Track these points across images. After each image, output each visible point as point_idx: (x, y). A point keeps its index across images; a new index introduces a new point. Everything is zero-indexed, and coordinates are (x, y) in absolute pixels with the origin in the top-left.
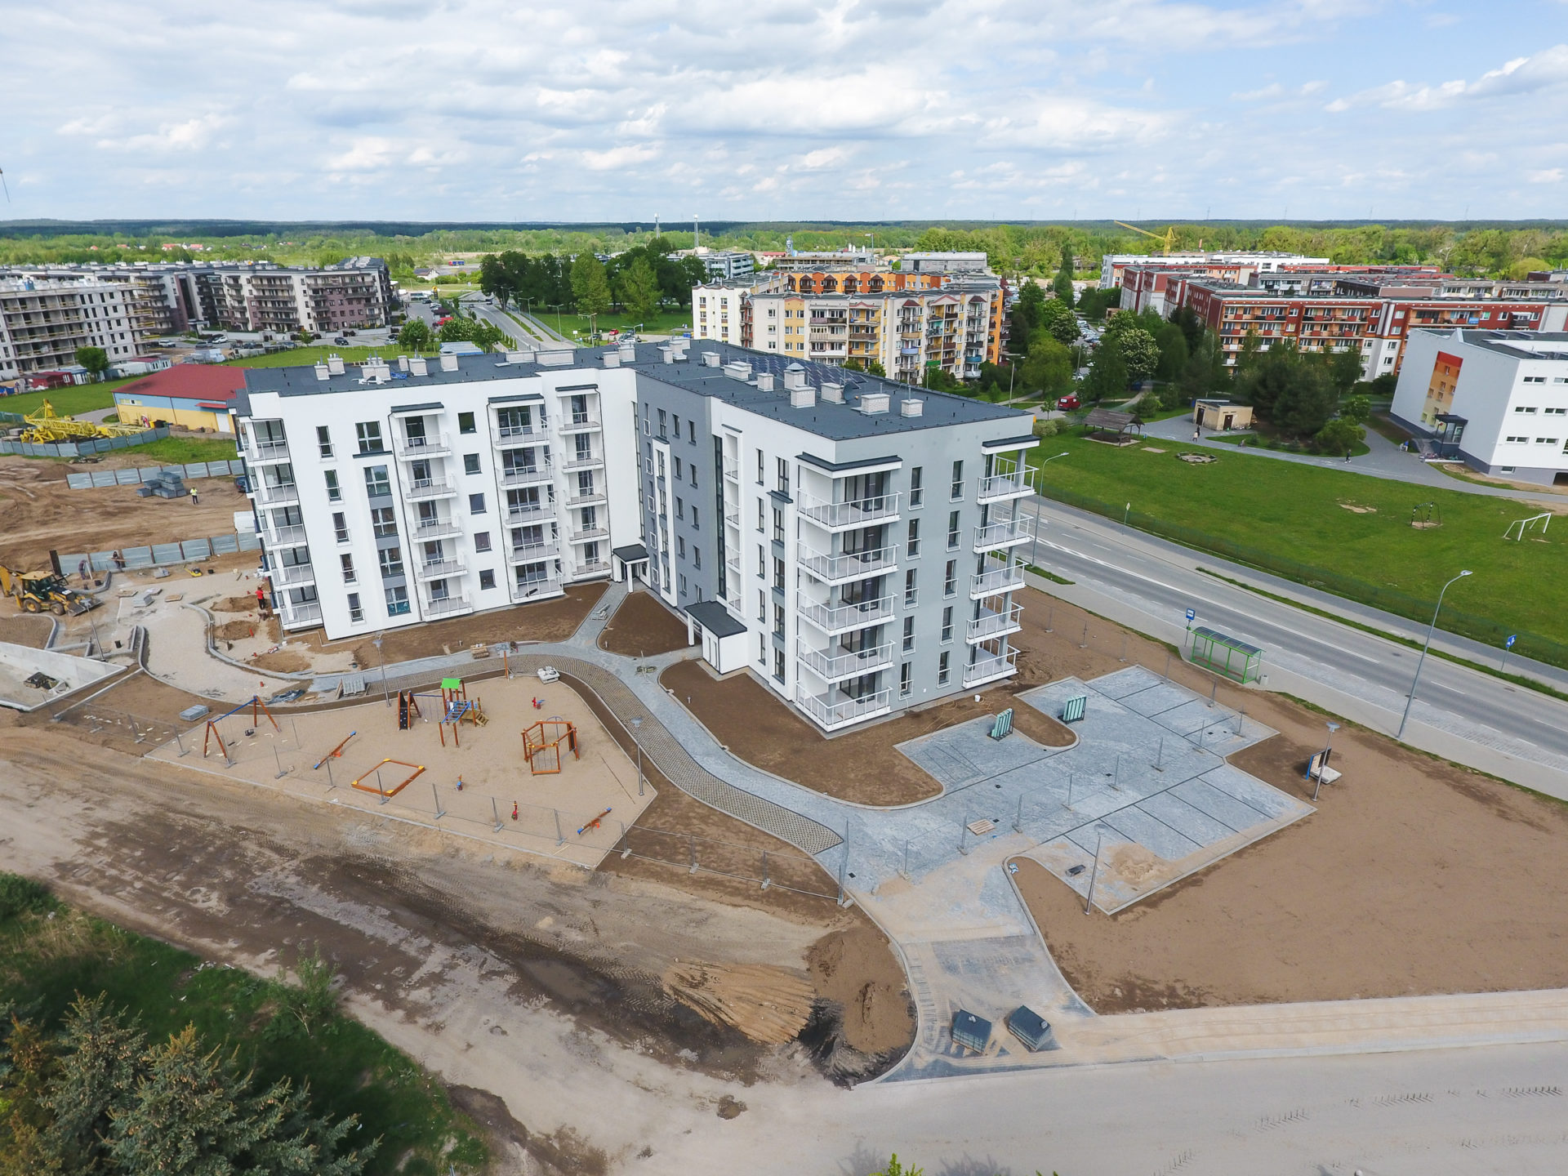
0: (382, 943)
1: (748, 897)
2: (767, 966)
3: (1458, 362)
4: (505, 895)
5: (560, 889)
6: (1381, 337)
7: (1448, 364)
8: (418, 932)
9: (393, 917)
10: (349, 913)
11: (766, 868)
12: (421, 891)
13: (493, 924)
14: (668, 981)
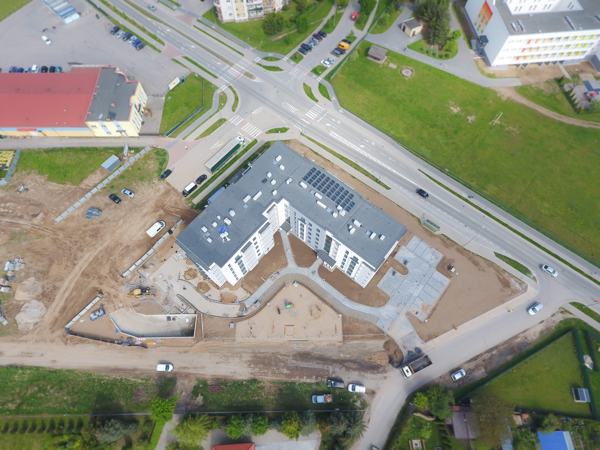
0: (320, 369)
1: (370, 339)
2: (379, 351)
3: (491, 13)
4: (331, 352)
5: (340, 347)
8: (324, 364)
9: (317, 363)
10: (310, 365)
11: (370, 331)
12: (317, 356)
13: (334, 358)
14: (367, 360)
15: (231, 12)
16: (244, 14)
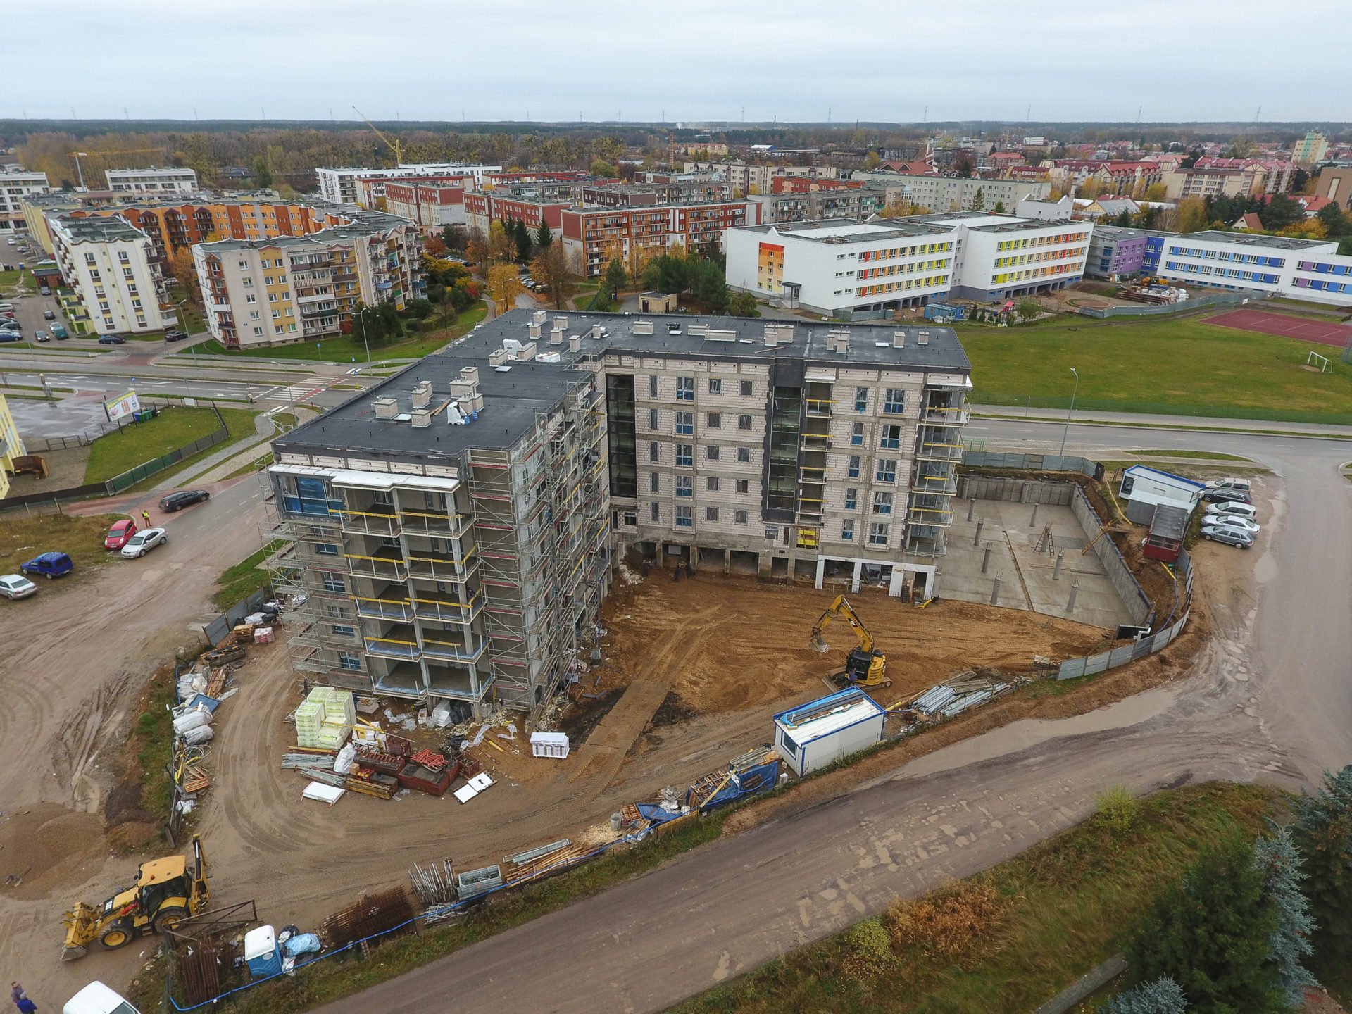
3: (782, 248)
6: (674, 232)
7: (772, 252)
15: (257, 325)
16: (293, 325)
